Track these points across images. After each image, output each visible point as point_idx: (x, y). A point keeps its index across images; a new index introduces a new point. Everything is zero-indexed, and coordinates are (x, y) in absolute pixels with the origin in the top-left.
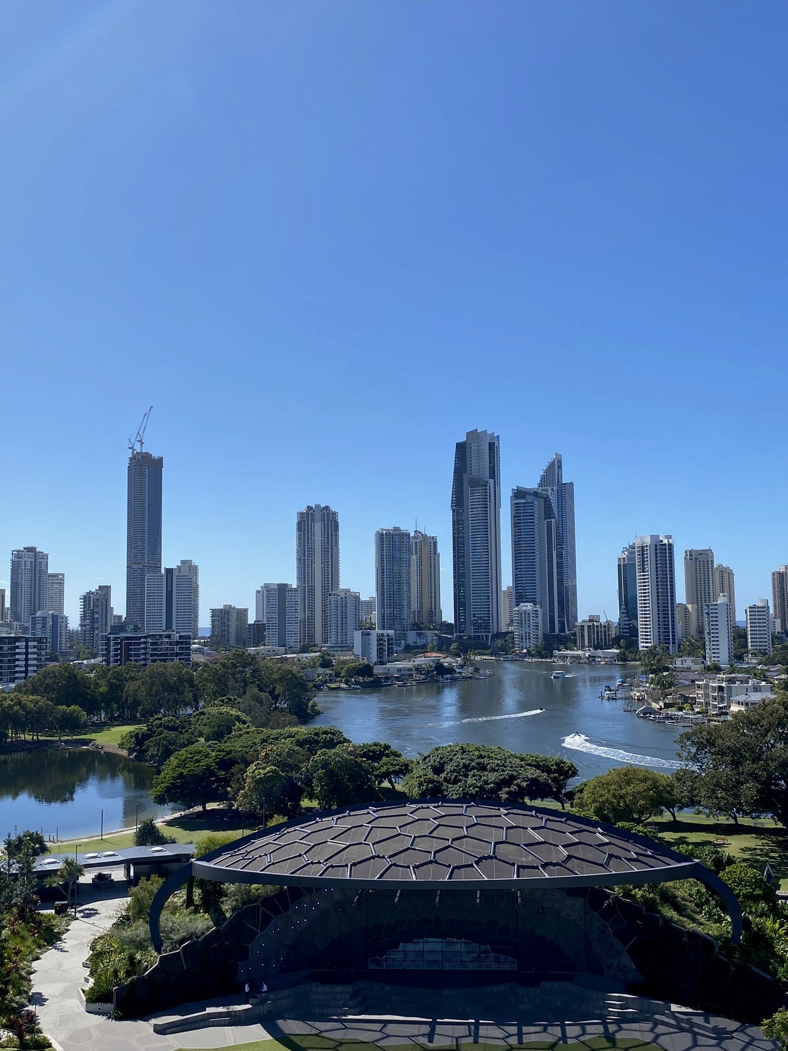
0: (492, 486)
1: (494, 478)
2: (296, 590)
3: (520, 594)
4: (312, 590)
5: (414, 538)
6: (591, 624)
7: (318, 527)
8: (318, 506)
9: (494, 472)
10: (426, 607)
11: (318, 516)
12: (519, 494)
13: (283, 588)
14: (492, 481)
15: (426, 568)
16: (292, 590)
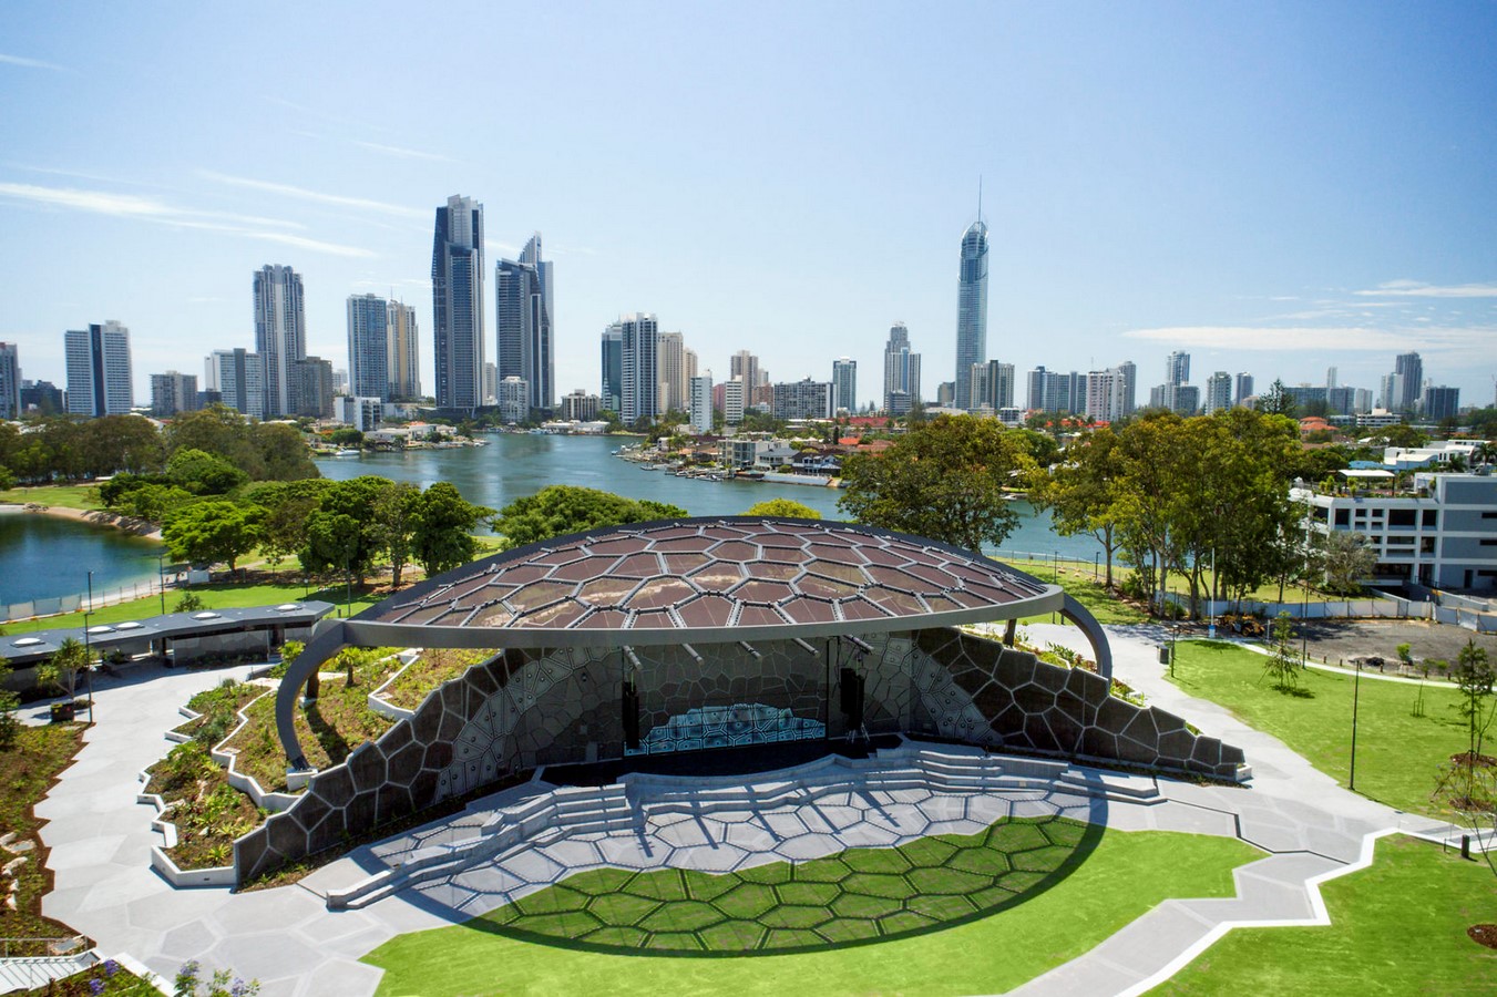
0: (476, 257)
1: (477, 248)
2: (255, 356)
3: (506, 368)
4: (274, 357)
5: (391, 306)
6: (577, 397)
7: (279, 289)
8: (278, 267)
9: (476, 243)
10: (404, 378)
11: (279, 276)
12: (504, 266)
13: (240, 355)
14: (475, 250)
15: (403, 339)
16: (251, 356)
